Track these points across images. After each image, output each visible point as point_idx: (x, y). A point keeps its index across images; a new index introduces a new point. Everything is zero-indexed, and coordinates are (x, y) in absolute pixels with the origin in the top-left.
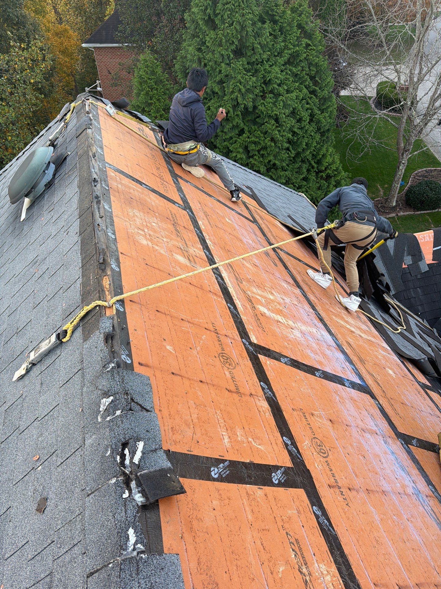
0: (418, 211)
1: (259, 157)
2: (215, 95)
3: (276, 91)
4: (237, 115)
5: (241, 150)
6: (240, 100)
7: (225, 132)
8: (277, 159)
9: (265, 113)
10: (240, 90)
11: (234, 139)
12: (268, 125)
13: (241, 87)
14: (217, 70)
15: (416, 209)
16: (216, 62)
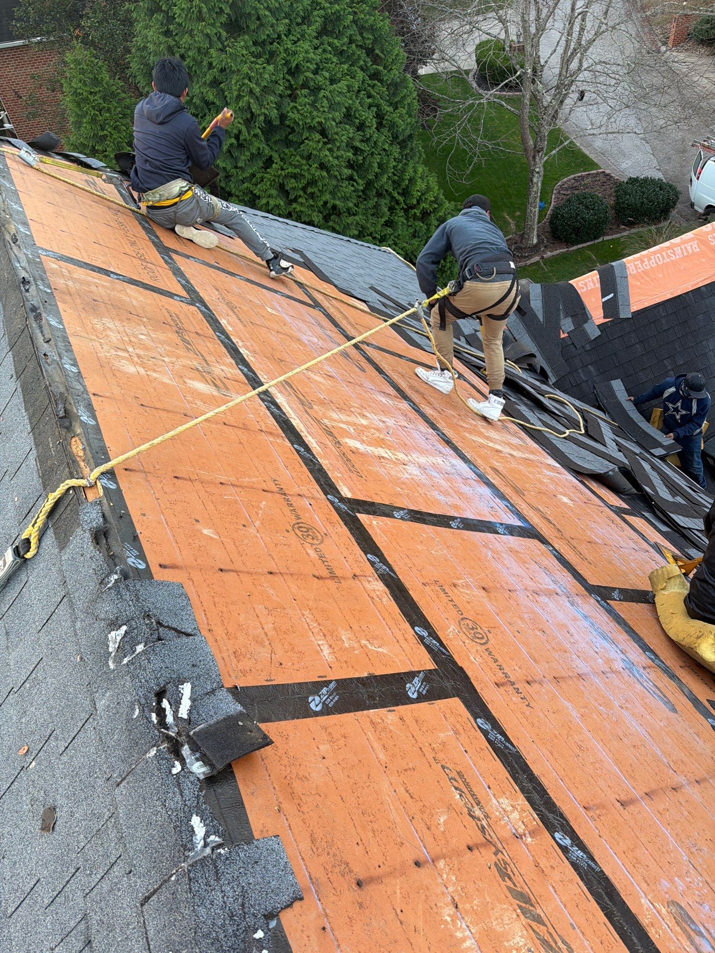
0: (573, 245)
1: (306, 199)
2: (211, 106)
3: (312, 83)
4: (255, 136)
5: (274, 192)
6: (255, 108)
7: (241, 168)
8: (337, 197)
9: (301, 123)
10: (251, 92)
11: (259, 176)
12: (311, 143)
13: (253, 85)
14: (205, 63)
15: (569, 242)
16: (199, 49)
